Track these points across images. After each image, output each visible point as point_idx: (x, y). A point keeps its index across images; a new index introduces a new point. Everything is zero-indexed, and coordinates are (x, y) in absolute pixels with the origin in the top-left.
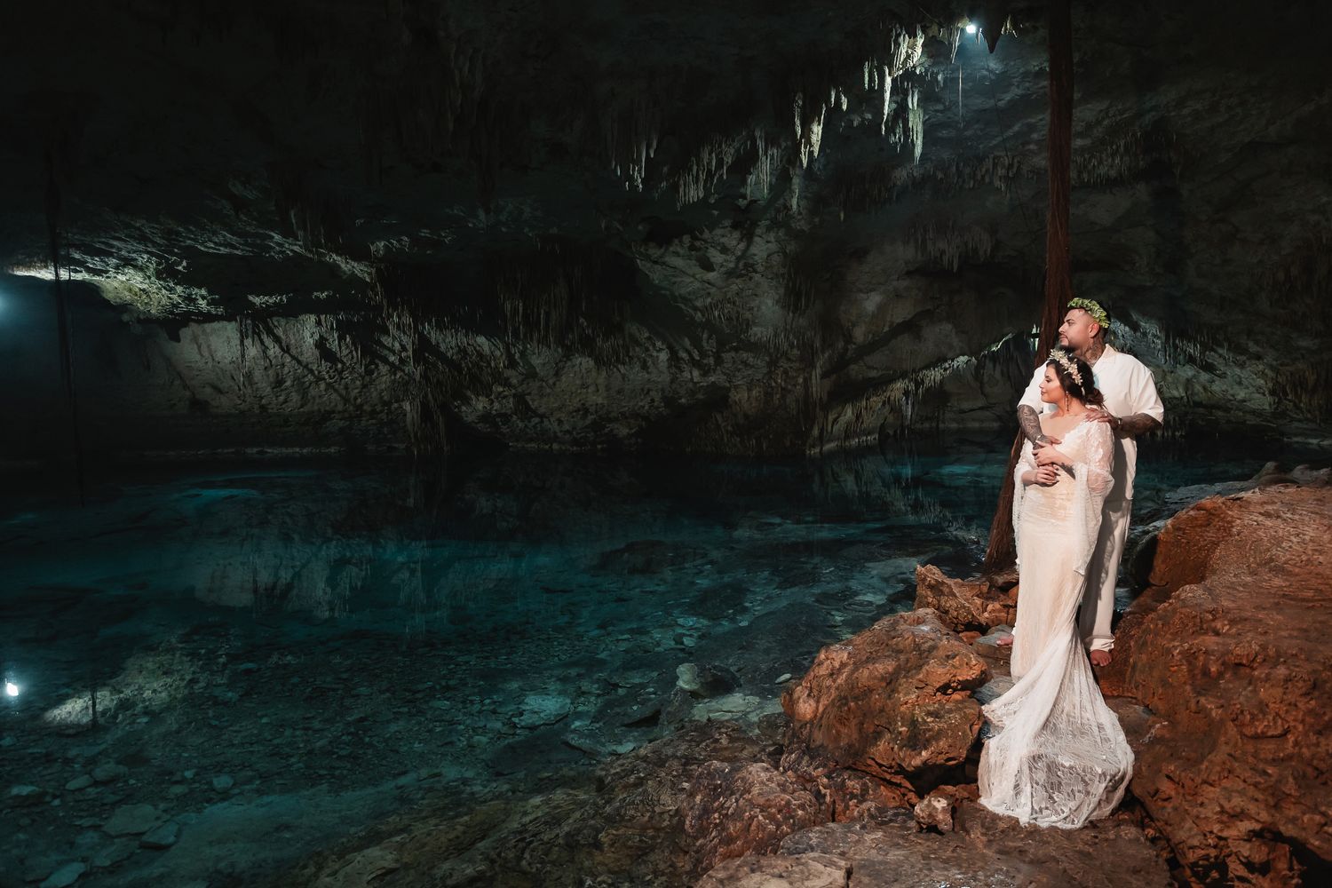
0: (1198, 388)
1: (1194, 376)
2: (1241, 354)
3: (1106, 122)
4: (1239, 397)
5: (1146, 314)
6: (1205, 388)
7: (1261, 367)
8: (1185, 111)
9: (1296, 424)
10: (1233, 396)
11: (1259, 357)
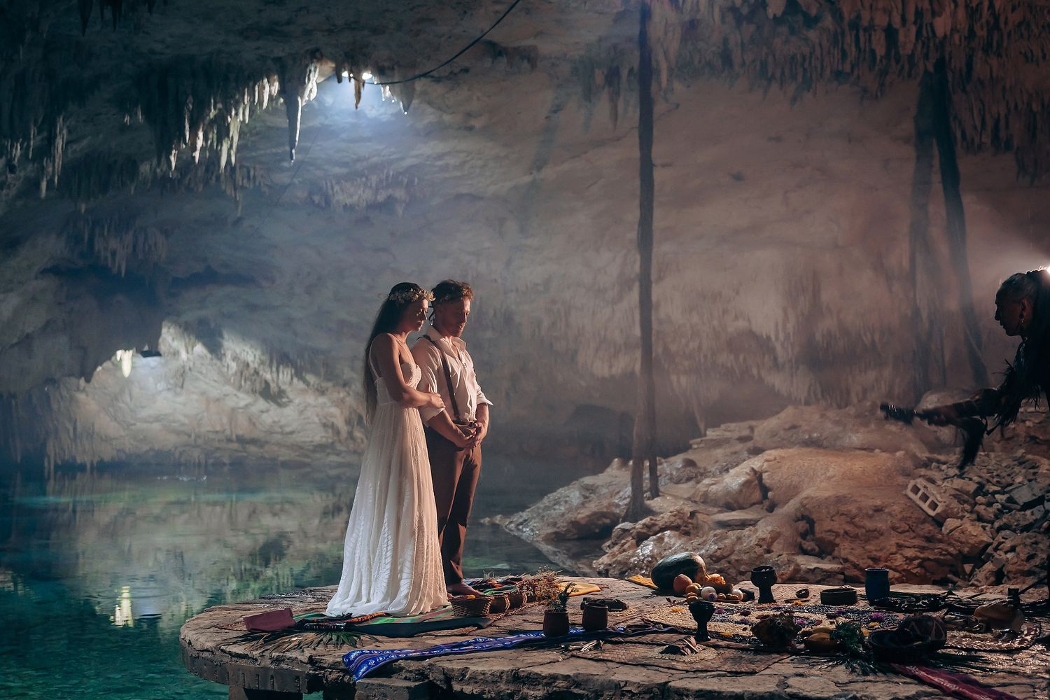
0: (242, 420)
1: (247, 406)
2: (329, 380)
3: (375, 159)
4: (288, 429)
5: (245, 335)
6: (250, 420)
7: (342, 395)
8: (439, 163)
9: (333, 458)
10: (281, 427)
11: (345, 384)
